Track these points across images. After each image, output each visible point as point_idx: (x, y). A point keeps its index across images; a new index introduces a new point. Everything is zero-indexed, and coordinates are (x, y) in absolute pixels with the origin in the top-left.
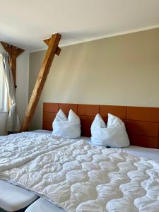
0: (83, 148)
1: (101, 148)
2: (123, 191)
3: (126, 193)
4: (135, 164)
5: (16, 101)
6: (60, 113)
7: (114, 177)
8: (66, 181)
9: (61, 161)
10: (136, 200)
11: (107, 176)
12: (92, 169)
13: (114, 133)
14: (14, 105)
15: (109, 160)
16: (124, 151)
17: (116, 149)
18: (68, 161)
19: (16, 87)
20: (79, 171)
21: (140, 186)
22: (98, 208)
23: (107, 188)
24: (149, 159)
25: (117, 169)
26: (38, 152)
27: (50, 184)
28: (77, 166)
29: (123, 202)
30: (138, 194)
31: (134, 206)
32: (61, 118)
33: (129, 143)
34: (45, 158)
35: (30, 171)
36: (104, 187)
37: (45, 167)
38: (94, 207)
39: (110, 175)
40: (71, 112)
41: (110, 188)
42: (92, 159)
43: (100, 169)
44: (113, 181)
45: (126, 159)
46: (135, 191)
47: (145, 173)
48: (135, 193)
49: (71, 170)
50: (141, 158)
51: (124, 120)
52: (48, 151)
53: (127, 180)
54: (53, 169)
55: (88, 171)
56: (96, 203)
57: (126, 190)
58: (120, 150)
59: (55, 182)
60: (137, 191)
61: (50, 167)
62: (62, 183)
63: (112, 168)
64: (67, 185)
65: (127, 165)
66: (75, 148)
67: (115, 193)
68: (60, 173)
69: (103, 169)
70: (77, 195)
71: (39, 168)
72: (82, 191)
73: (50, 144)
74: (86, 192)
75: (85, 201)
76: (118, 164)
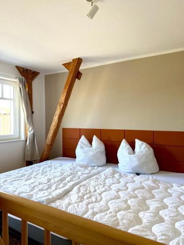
0: (114, 177)
1: (132, 175)
2: (164, 217)
3: (166, 218)
4: (169, 190)
5: (34, 128)
6: (83, 139)
7: (153, 205)
8: (111, 210)
9: (98, 191)
10: (176, 224)
11: (145, 204)
12: (130, 198)
13: (143, 159)
14: (32, 132)
15: (143, 188)
16: (154, 177)
17: (147, 176)
18: (105, 191)
19: (33, 113)
20: (119, 200)
21: (178, 211)
22: (146, 231)
23: (149, 214)
24: (182, 185)
25: (153, 197)
26: (72, 183)
27: (97, 213)
28: (116, 196)
29: (166, 226)
30: (178, 218)
31: (176, 229)
32: (84, 144)
33: (158, 169)
34: (82, 189)
35: (73, 202)
36: (146, 214)
37: (85, 197)
38: (143, 231)
39: (148, 202)
40: (95, 138)
41: (152, 214)
42: (127, 188)
43: (138, 197)
44: (152, 208)
45: (159, 186)
46: (174, 216)
47: (180, 199)
48: (175, 218)
49: (111, 199)
50: (174, 184)
51: (152, 144)
52: (81, 181)
53: (165, 207)
54: (93, 199)
55: (127, 200)
56: (143, 227)
57: (166, 216)
58: (150, 176)
59: (101, 211)
60: (177, 216)
61: (90, 197)
62: (108, 212)
63: (148, 195)
64: (113, 214)
65: (161, 192)
66: (106, 178)
67: (157, 218)
68: (102, 203)
69: (140, 198)
70: (124, 221)
71: (81, 199)
72: (128, 218)
73: (79, 173)
74: (132, 219)
75: (133, 226)
76: (153, 192)
